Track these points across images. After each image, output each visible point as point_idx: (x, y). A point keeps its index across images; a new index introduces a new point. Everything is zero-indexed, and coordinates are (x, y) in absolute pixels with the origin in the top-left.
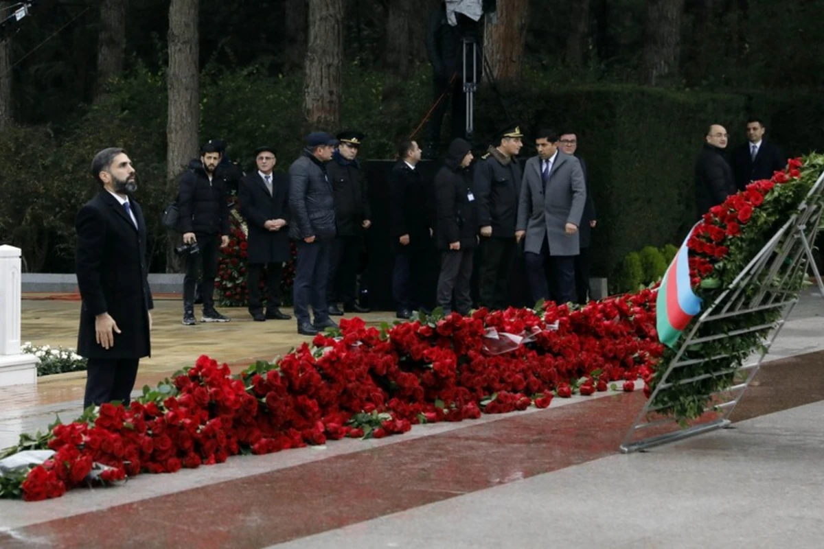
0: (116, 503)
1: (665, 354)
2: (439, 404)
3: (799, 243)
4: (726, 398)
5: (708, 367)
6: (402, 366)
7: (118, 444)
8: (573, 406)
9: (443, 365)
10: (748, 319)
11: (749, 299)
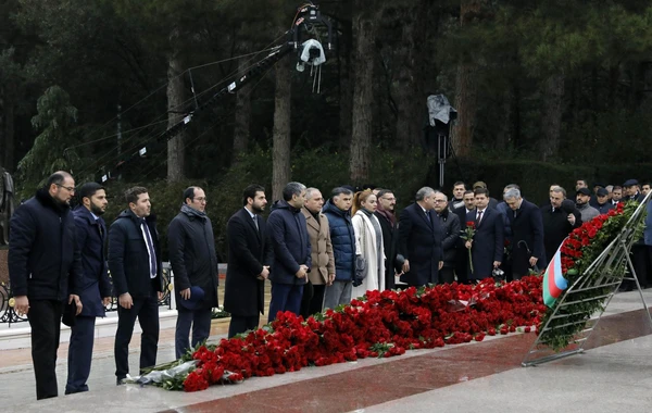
0: (237, 394)
1: (548, 311)
2: (421, 339)
3: (622, 249)
4: (582, 337)
5: (572, 319)
6: (401, 317)
7: (239, 360)
8: (496, 340)
9: (424, 317)
10: (594, 293)
11: (594, 281)
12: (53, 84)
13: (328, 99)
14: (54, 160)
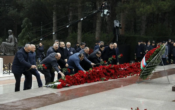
0: (69, 89)
1: (142, 71)
2: (112, 77)
3: (160, 56)
4: (150, 76)
5: (147, 72)
6: (107, 72)
7: (70, 82)
8: (130, 77)
9: (113, 72)
10: (153, 66)
11: (153, 64)
12: (26, 17)
13: (90, 21)
14: (26, 35)
